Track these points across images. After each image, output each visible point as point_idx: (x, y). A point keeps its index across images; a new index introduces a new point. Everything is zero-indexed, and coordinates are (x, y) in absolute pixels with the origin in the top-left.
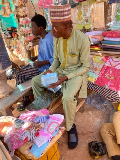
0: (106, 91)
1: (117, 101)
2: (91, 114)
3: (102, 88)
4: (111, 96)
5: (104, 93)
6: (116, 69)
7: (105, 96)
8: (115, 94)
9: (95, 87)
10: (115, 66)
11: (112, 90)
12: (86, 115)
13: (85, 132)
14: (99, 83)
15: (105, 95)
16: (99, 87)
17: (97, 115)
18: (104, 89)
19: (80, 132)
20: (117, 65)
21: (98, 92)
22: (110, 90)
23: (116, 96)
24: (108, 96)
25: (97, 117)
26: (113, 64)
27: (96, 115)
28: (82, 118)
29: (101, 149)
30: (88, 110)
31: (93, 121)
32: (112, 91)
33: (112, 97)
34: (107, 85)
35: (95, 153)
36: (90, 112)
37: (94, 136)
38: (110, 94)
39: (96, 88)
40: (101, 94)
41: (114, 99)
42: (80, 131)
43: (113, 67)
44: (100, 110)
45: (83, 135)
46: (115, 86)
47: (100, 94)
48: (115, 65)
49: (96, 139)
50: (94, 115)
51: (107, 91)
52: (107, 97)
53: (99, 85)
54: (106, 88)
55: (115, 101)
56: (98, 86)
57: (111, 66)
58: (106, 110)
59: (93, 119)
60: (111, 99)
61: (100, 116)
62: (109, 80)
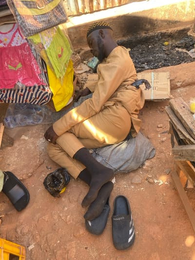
0: (23, 93)
1: (47, 99)
2: (27, 138)
3: (15, 91)
4: (34, 96)
5: (22, 97)
6: (15, 47)
7: (26, 101)
8: (38, 90)
9: (3, 94)
10: (11, 42)
11: (30, 87)
12: (19, 145)
13: (31, 170)
14: (5, 84)
15: (25, 99)
16: (9, 92)
17: (37, 134)
18: (18, 90)
19: (24, 177)
20: (12, 40)
21: (13, 101)
22: (28, 89)
23: (41, 92)
24: (31, 98)
25: (38, 137)
26: (5, 40)
27: (34, 135)
28: (16, 154)
29: (62, 178)
30: (19, 135)
31: (35, 148)
32: (32, 88)
33: (37, 97)
34: (19, 81)
35: (56, 189)
36: (23, 137)
37: (47, 167)
38: (32, 94)
39: (6, 96)
40: (19, 101)
41: (41, 99)
42: (23, 175)
43: (8, 45)
44: (37, 125)
45: (31, 176)
46: (31, 78)
47: (17, 102)
48: (8, 41)
49: (50, 168)
50: (31, 137)
51: (24, 91)
52: (30, 100)
53: (7, 88)
54: (20, 89)
55: (44, 101)
56: (6, 91)
57: (4, 44)
58: (45, 118)
59: (33, 143)
60: (38, 100)
61: (41, 133)
62: (16, 72)
